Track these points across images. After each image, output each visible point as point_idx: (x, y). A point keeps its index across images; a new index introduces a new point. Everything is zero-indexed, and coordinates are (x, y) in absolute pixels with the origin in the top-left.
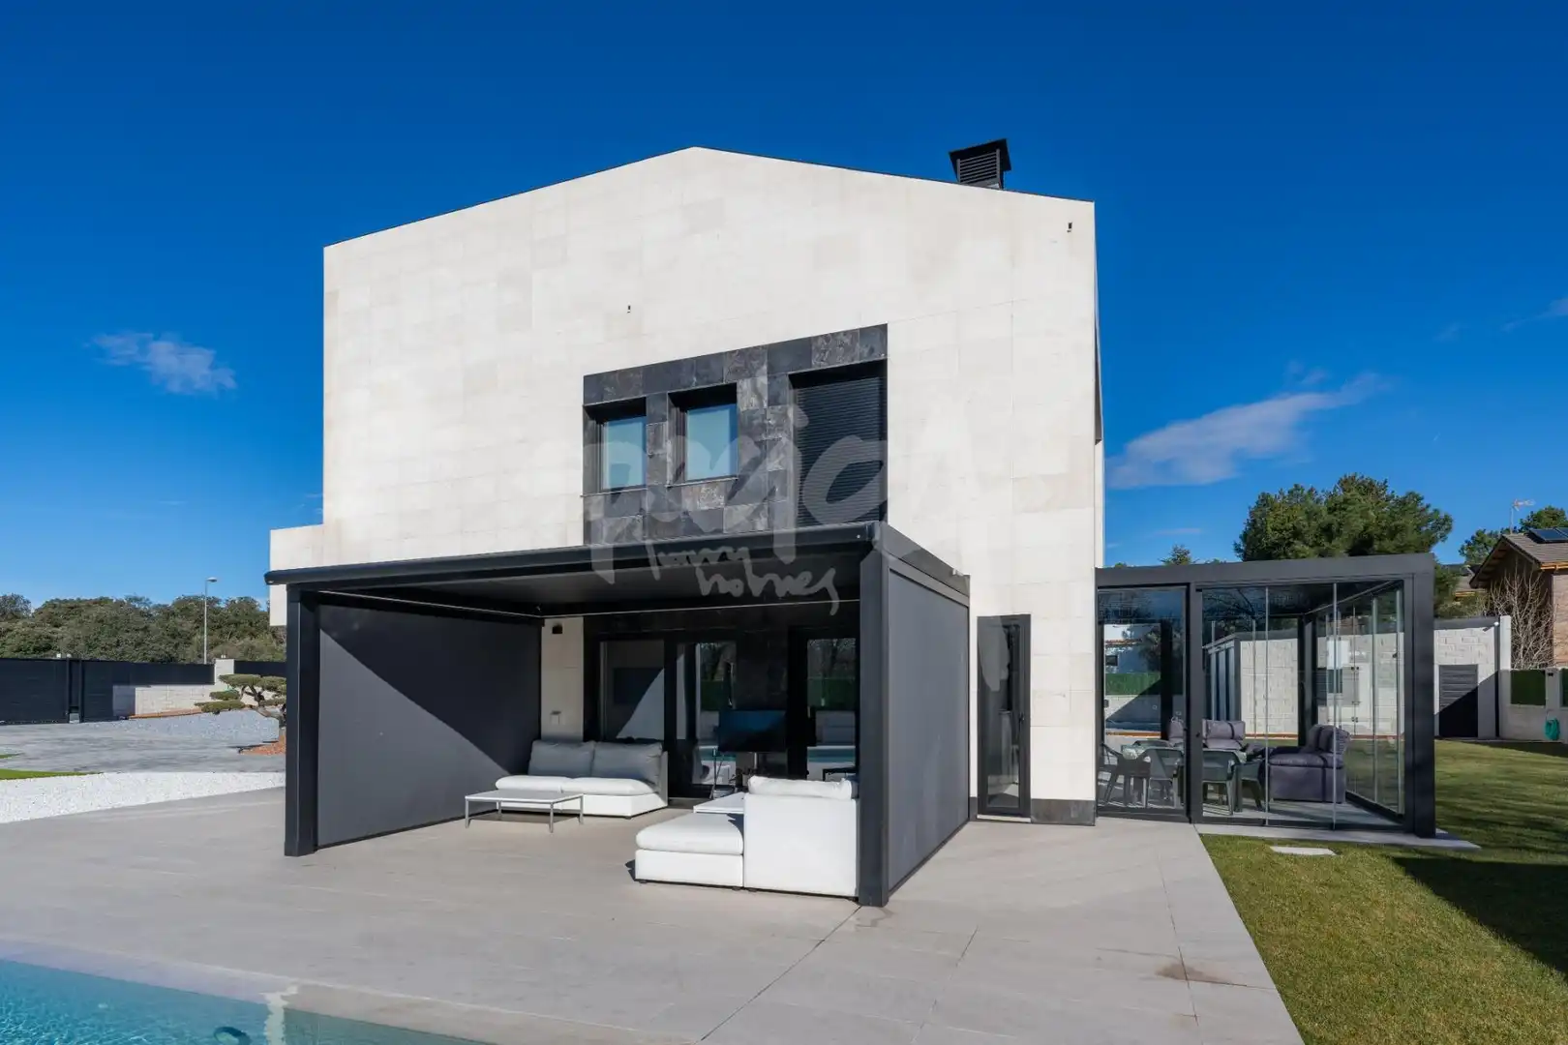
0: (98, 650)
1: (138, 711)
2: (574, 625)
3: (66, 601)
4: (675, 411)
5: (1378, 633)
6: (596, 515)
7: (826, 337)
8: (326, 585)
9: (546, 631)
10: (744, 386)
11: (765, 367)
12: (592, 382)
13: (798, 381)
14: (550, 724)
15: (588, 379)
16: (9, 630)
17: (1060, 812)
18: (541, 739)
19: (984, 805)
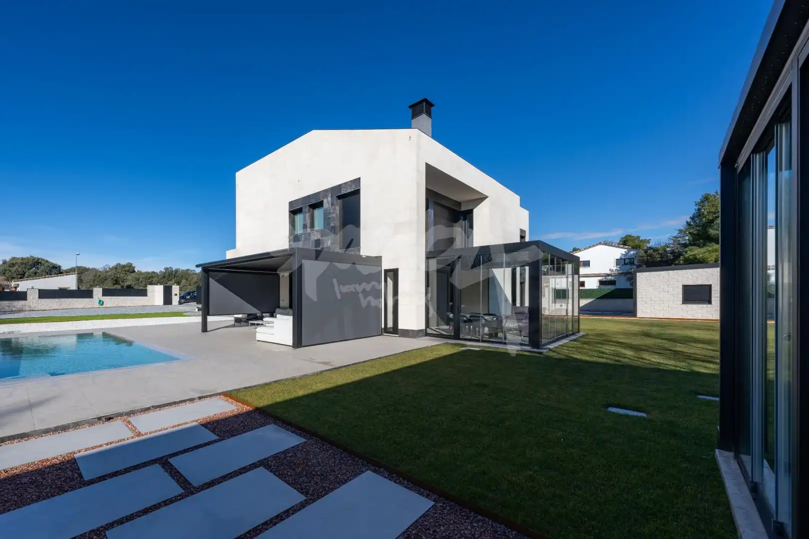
2: (287, 274)
4: (311, 209)
5: (506, 267)
6: (292, 241)
7: (345, 183)
8: (210, 267)
9: (281, 276)
10: (325, 201)
11: (330, 195)
13: (339, 197)
14: (282, 304)
15: (290, 202)
17: (406, 333)
18: (279, 307)
19: (386, 330)
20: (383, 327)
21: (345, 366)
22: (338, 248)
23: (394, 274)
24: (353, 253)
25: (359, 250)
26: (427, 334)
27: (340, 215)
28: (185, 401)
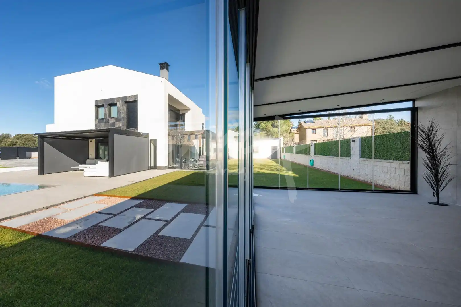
0: (25, 145)
1: (32, 157)
2: (94, 140)
3: (20, 135)
4: (109, 106)
6: (97, 123)
7: (130, 96)
9: (89, 141)
10: (118, 103)
11: (121, 100)
12: (96, 102)
13: (126, 102)
14: (90, 157)
15: (96, 101)
16: (7, 141)
17: (160, 168)
18: (88, 159)
19: (151, 167)
20: (149, 166)
21: (141, 181)
22: (126, 128)
23: (154, 141)
24: (134, 131)
25: (137, 130)
26: (169, 168)
27: (126, 112)
28: (79, 199)
